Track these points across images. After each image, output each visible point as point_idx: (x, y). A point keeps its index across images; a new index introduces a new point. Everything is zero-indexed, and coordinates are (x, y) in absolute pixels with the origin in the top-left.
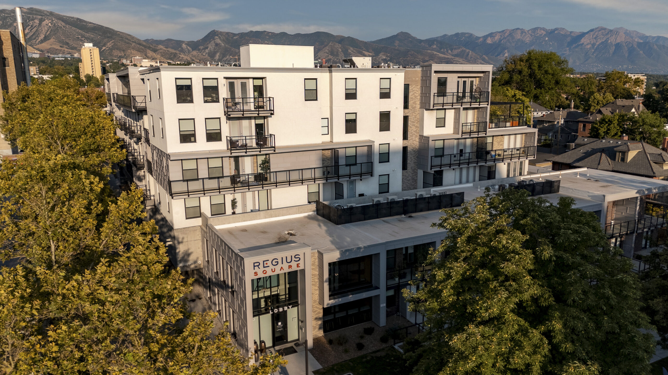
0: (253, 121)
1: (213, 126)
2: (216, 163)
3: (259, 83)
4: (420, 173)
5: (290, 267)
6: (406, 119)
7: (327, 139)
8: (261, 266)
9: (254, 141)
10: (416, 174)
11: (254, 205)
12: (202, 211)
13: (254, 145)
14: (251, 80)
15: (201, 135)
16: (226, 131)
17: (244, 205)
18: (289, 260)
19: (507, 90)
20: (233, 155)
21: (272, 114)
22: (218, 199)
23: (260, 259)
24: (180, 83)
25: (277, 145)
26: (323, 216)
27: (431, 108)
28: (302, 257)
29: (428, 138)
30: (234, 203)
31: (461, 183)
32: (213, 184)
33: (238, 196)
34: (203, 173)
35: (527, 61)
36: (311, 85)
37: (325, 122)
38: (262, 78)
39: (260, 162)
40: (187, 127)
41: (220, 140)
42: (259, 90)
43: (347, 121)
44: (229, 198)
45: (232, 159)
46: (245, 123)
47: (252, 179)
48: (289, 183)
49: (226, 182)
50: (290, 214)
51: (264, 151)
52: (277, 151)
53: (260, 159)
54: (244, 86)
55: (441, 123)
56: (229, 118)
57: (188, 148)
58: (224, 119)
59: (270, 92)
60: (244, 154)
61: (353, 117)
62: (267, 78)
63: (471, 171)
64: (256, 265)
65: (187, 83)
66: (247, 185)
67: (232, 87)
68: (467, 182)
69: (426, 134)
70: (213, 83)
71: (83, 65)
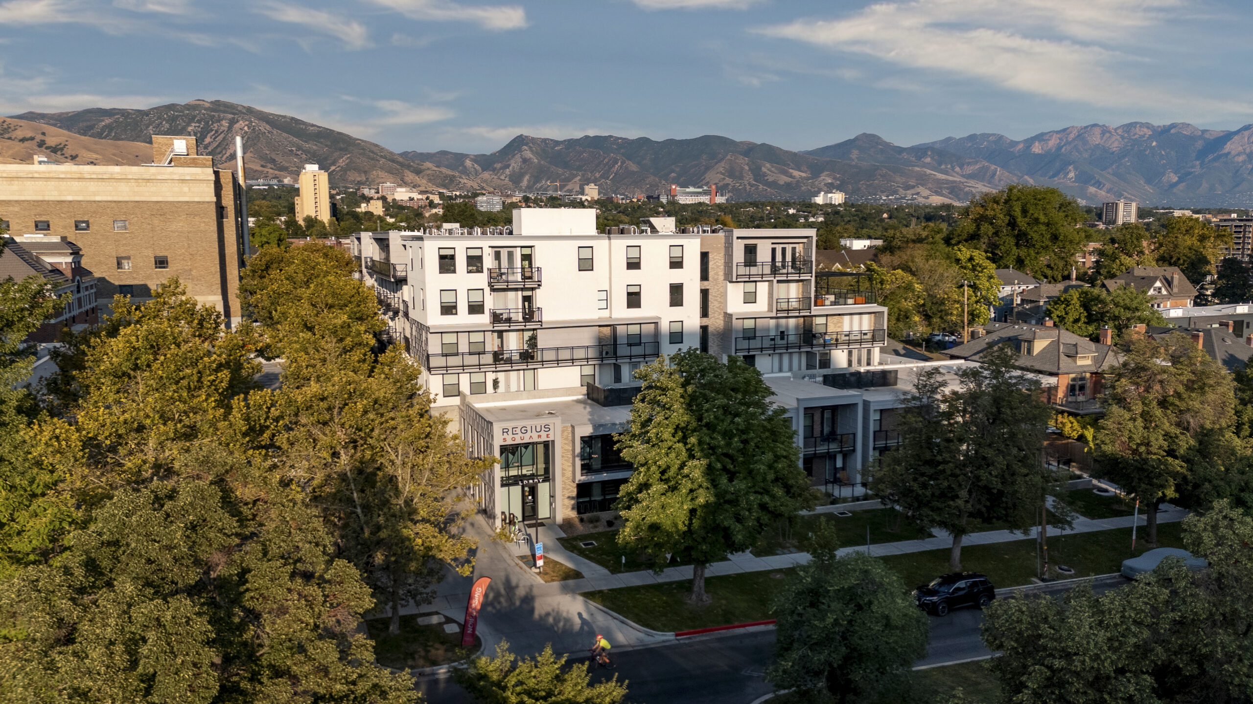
0: (520, 293)
1: (476, 297)
2: (477, 338)
3: (527, 251)
4: (725, 358)
5: (539, 436)
6: (705, 293)
7: (605, 314)
8: (510, 432)
9: (521, 315)
11: (519, 386)
12: (461, 389)
13: (521, 319)
14: (519, 249)
15: (463, 307)
16: (489, 305)
17: (508, 386)
18: (538, 429)
19: (960, 250)
20: (496, 328)
21: (539, 285)
22: (478, 378)
23: (509, 425)
24: (443, 252)
25: (544, 320)
26: (593, 400)
27: (734, 280)
28: (551, 427)
29: (731, 315)
30: (496, 383)
32: (474, 360)
33: (501, 376)
34: (463, 348)
35: (1006, 202)
36: (586, 254)
37: (603, 295)
38: (531, 247)
39: (526, 338)
40: (449, 298)
41: (483, 313)
42: (527, 258)
43: (629, 294)
44: (490, 377)
45: (496, 334)
46: (511, 295)
47: (516, 357)
48: (558, 362)
49: (488, 359)
50: (556, 396)
51: (530, 326)
52: (544, 326)
53: (527, 335)
54: (511, 255)
55: (750, 298)
56: (493, 290)
57: (449, 321)
58: (487, 290)
59: (537, 262)
60: (507, 328)
61: (636, 289)
62: (536, 247)
63: (795, 358)
64: (505, 431)
65: (451, 252)
66: (509, 361)
67: (498, 256)
69: (729, 311)
70: (477, 253)
71: (302, 201)
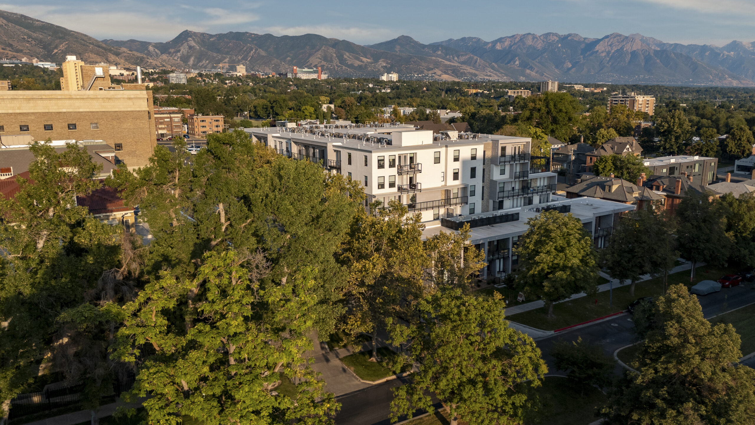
0: (408, 175)
1: (392, 180)
2: (392, 199)
3: (412, 155)
4: (491, 202)
7: (444, 184)
9: (409, 186)
10: (488, 202)
13: (408, 188)
14: (408, 155)
15: (387, 185)
16: (397, 182)
21: (420, 172)
24: (380, 158)
25: (420, 188)
27: (498, 164)
29: (496, 182)
31: (513, 207)
36: (437, 155)
37: (443, 175)
38: (414, 153)
39: (411, 197)
40: (381, 181)
41: (394, 186)
42: (411, 159)
43: (454, 173)
45: (398, 197)
46: (405, 176)
51: (416, 192)
52: (420, 192)
54: (405, 157)
55: (503, 172)
56: (399, 175)
57: (382, 191)
58: (397, 175)
59: (418, 160)
61: (457, 171)
62: (416, 153)
63: (519, 200)
65: (383, 158)
67: (400, 159)
68: (517, 207)
69: (494, 179)
70: (393, 158)
71: (67, 81)
